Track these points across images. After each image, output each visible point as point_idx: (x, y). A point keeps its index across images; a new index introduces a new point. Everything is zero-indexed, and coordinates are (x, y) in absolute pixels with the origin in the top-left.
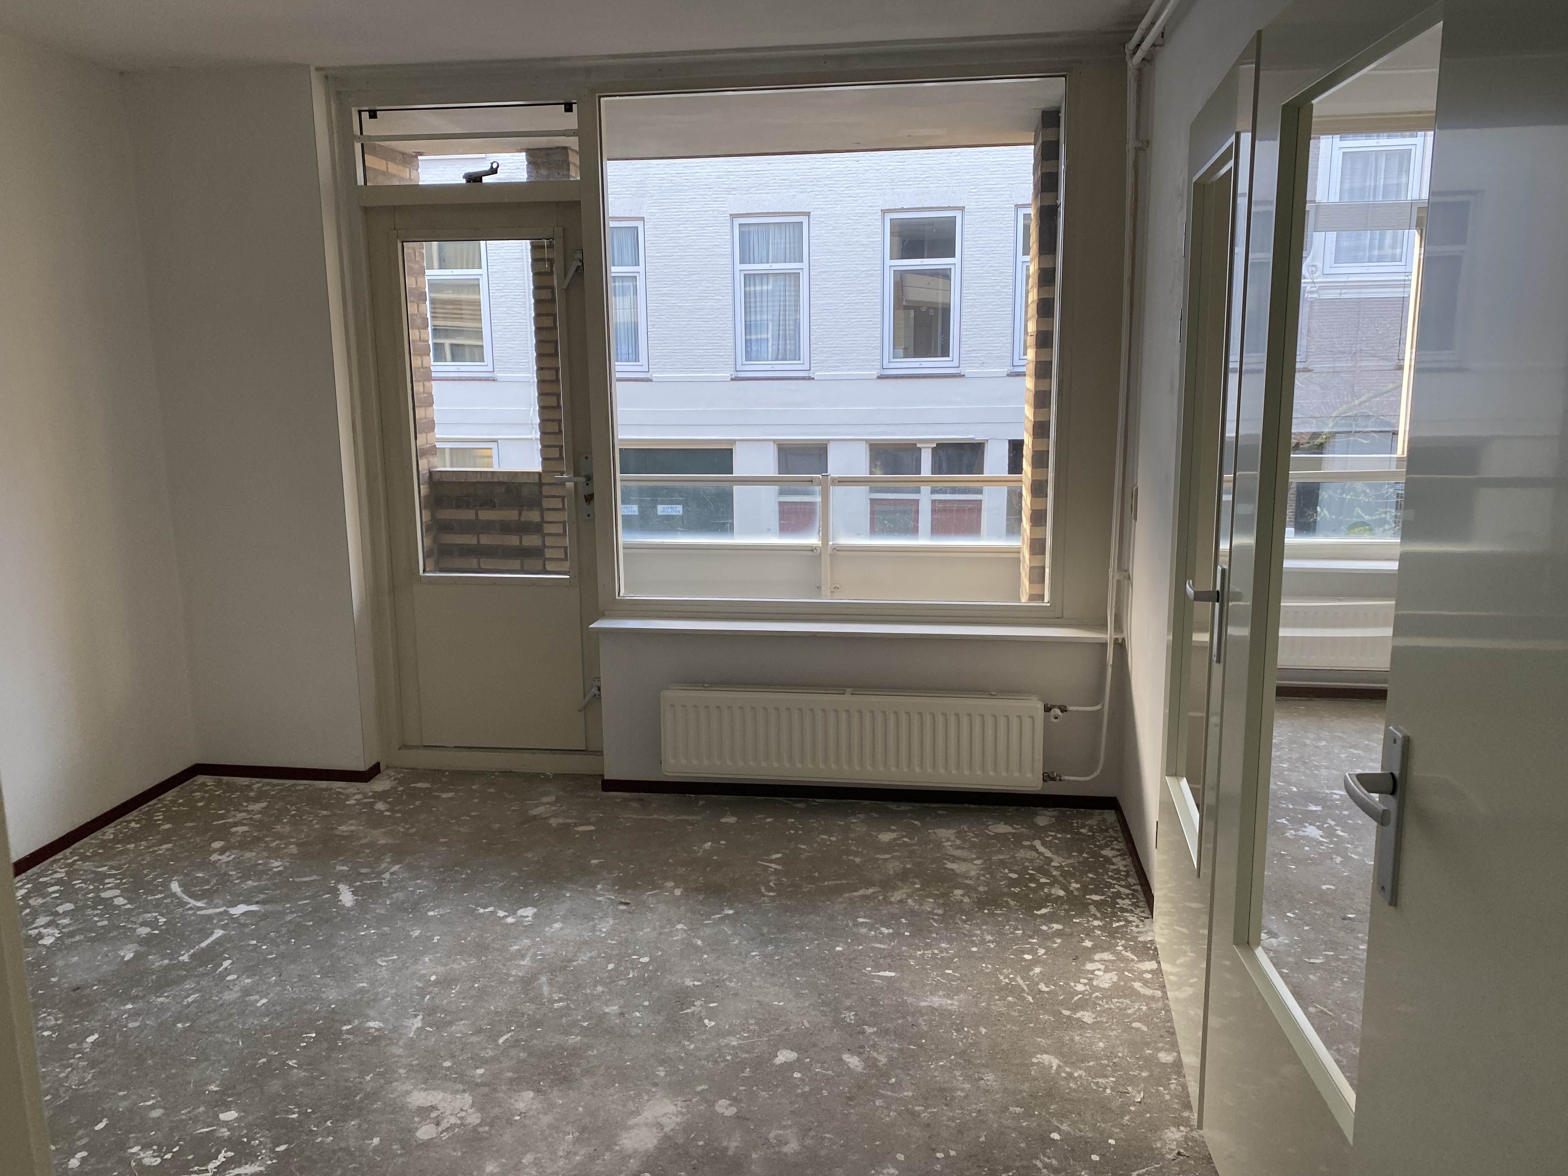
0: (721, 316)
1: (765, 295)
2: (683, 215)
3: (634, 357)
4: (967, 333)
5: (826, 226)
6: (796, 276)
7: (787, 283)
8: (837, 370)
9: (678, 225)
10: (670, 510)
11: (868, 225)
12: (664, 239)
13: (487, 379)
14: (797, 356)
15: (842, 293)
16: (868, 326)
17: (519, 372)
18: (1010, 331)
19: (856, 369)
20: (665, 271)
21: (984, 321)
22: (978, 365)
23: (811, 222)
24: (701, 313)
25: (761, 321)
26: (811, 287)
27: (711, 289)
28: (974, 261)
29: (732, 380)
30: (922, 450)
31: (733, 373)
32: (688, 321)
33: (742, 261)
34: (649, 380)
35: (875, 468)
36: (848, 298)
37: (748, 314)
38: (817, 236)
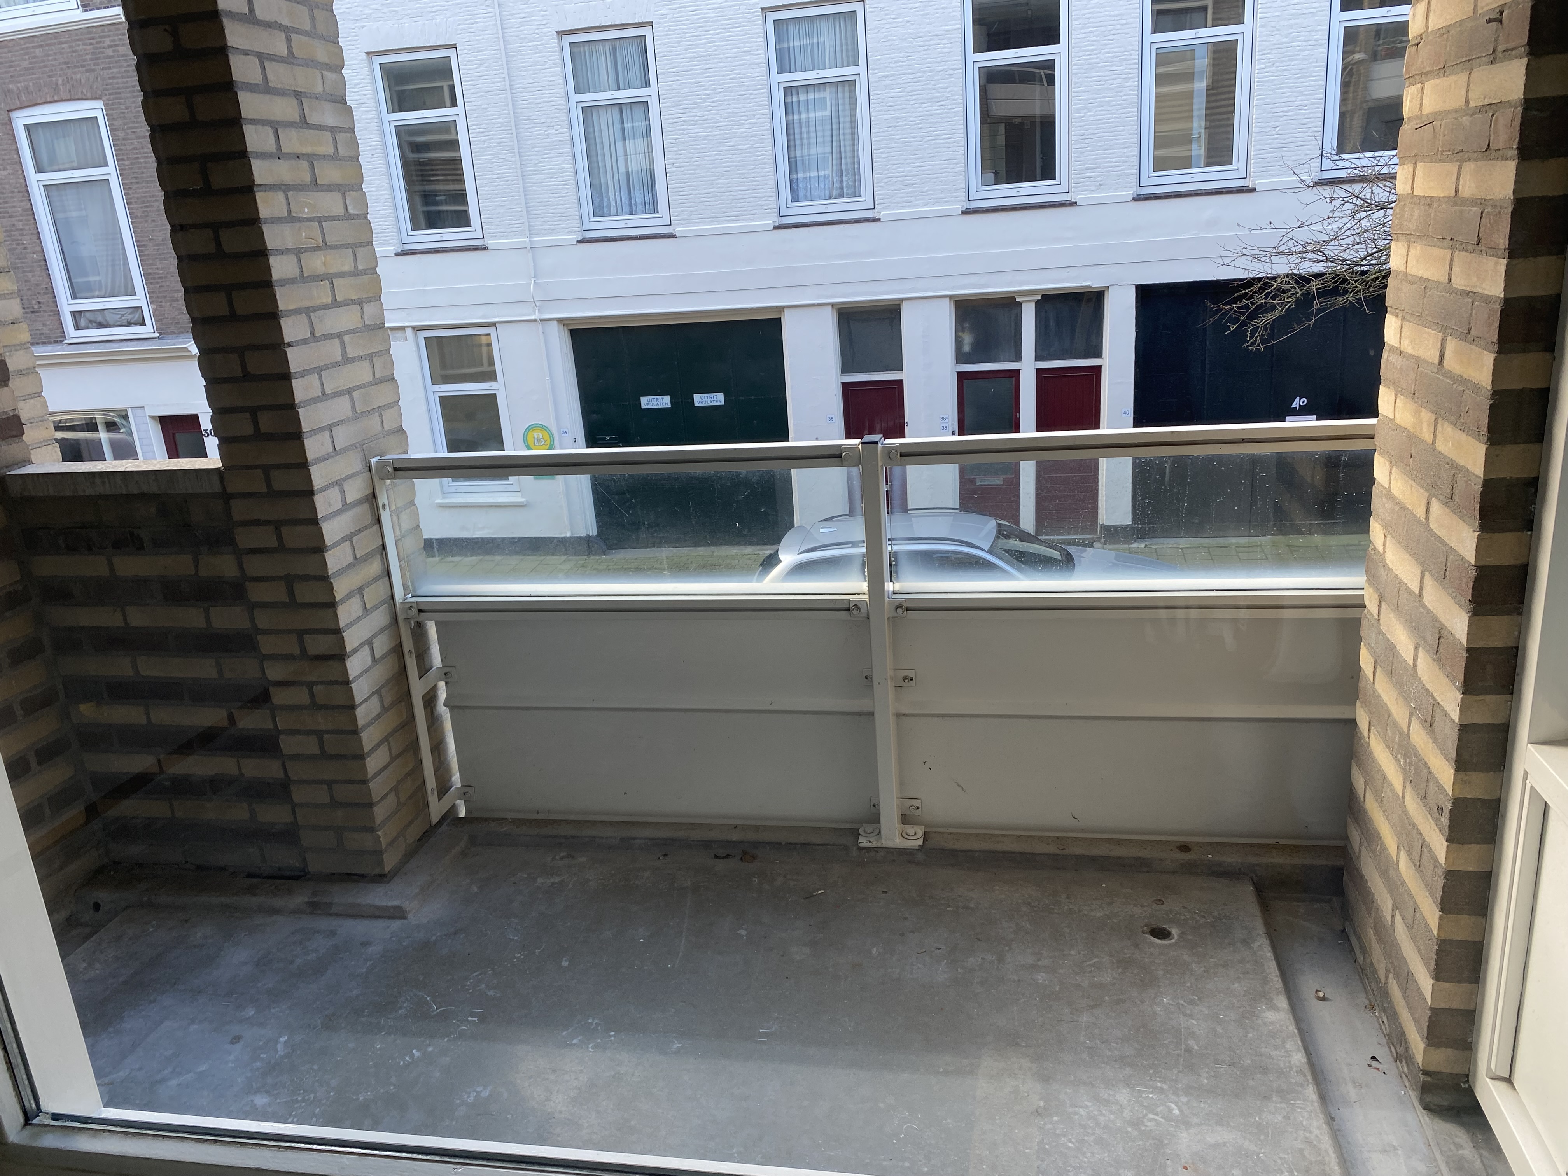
0: (757, 145)
1: (812, 123)
2: (701, 14)
3: (652, 207)
4: (1078, 146)
5: (886, 14)
6: (851, 84)
7: (840, 95)
8: (909, 207)
9: (696, 28)
10: (709, 400)
11: (943, 8)
12: (679, 49)
13: (476, 248)
14: (856, 192)
15: (912, 103)
16: (948, 145)
17: (514, 236)
18: (1135, 139)
19: (933, 204)
20: (682, 91)
21: (1100, 128)
22: (1094, 188)
23: (867, 11)
24: (732, 143)
25: (809, 155)
26: (871, 97)
27: (743, 110)
28: (1086, 46)
29: (776, 228)
30: (1023, 305)
31: (776, 219)
32: (716, 155)
33: (781, 71)
34: (672, 236)
35: (963, 331)
36: (921, 109)
37: (793, 149)
38: (876, 28)
